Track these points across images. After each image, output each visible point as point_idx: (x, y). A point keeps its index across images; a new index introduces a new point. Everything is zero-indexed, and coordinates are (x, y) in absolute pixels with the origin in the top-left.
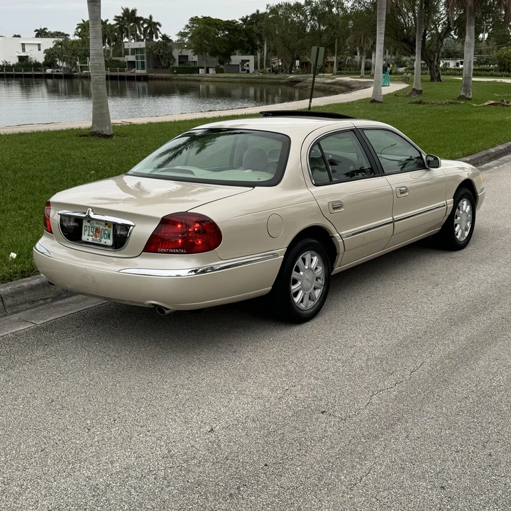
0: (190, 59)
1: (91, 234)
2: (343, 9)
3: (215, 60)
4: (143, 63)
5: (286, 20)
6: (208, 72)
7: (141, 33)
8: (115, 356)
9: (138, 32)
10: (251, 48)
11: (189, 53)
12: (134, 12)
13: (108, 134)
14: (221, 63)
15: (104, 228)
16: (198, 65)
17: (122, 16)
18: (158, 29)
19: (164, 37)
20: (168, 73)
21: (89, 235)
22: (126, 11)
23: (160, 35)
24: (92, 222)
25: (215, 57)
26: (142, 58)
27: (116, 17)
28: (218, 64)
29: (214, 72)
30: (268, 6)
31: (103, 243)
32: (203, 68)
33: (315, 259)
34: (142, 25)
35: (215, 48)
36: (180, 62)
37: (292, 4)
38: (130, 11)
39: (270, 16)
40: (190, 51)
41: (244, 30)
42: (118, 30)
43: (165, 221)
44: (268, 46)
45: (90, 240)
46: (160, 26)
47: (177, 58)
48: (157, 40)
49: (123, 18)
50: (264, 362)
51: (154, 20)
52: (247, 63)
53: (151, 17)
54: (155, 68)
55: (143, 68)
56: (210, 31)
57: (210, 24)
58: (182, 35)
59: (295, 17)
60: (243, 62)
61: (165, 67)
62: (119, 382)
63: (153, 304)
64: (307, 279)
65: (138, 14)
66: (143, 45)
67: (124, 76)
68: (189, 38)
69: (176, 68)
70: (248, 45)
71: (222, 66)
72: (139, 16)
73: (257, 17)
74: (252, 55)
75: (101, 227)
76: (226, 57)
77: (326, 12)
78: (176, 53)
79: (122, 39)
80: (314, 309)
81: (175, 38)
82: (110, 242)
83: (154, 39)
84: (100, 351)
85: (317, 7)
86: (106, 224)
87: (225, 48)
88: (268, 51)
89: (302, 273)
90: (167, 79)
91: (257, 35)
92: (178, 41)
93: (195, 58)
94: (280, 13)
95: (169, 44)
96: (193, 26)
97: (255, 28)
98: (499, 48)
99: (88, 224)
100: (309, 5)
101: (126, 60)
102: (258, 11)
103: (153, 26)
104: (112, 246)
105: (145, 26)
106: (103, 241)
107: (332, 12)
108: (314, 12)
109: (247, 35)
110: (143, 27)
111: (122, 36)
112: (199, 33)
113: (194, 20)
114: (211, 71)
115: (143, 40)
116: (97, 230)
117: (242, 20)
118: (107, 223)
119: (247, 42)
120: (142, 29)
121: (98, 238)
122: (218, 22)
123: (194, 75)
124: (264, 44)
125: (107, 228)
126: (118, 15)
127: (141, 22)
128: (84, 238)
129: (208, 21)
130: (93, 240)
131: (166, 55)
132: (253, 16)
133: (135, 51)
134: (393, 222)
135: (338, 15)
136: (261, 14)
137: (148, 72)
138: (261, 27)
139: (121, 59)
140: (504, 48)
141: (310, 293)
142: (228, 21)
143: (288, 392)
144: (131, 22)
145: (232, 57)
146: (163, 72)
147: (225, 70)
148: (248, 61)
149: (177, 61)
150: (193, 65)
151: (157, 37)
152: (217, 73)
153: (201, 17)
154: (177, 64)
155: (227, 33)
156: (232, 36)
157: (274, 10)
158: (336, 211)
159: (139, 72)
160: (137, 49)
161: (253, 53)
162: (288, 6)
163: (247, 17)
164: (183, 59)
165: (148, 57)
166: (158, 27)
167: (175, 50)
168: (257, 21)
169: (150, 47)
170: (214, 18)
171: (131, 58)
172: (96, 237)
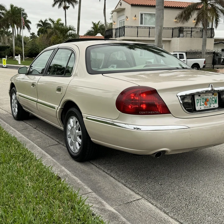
21: (201, 105)
24: (201, 95)
31: (212, 107)
45: (203, 108)
75: (209, 97)
82: (216, 105)
86: (213, 94)
99: (199, 98)
104: (219, 107)
116: (207, 100)
121: (208, 105)
125: (213, 96)
128: (198, 108)
130: (205, 107)
172: (206, 105)
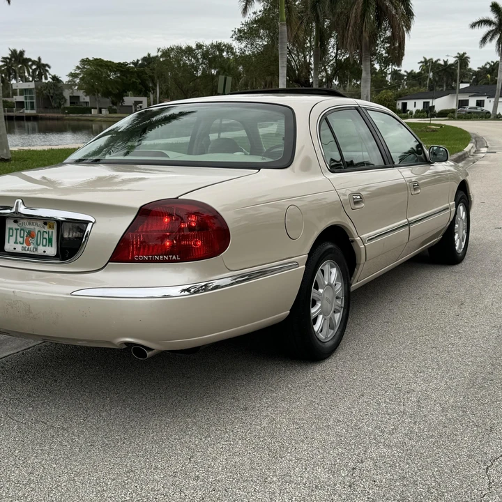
0: (81, 100)
1: (20, 240)
2: (233, 53)
3: (108, 101)
4: (32, 103)
5: (179, 63)
6: (100, 112)
7: (29, 75)
8: (63, 429)
9: (26, 74)
10: (144, 89)
11: (81, 94)
12: (22, 53)
13: (6, 158)
14: (114, 103)
15: (42, 230)
16: (90, 106)
17: (9, 57)
18: (47, 71)
19: (54, 78)
20: (58, 113)
21: (16, 243)
22: (14, 53)
23: (48, 76)
24: (21, 221)
25: (107, 97)
26: (32, 98)
27: (3, 58)
28: (111, 105)
29: (108, 113)
30: (159, 50)
31: (40, 252)
32: (96, 108)
33: (334, 271)
34: (31, 66)
35: (107, 88)
36: (71, 103)
37: (184, 48)
38: (18, 52)
39: (161, 60)
40: (82, 91)
41: (136, 72)
42: (5, 71)
43: (146, 212)
44: (160, 88)
45: (19, 249)
46: (49, 67)
47: (68, 98)
48: (47, 81)
49: (10, 59)
50: (297, 424)
51: (43, 62)
52: (140, 105)
53: (39, 59)
54: (46, 108)
55: (32, 108)
56: (102, 72)
57: (101, 66)
58: (73, 75)
59: (187, 60)
60: (136, 103)
61: (55, 108)
62: (78, 474)
63: (127, 344)
64: (327, 299)
65: (26, 56)
66: (32, 85)
67: (13, 116)
68: (81, 79)
69: (67, 108)
70: (141, 86)
71: (115, 107)
72: (28, 57)
73: (148, 60)
74: (145, 96)
75: (37, 229)
76: (118, 98)
77: (217, 56)
78: (67, 94)
79: (10, 80)
80: (334, 340)
81: (65, 79)
82: (52, 251)
83: (44, 80)
84: (37, 421)
85: (207, 51)
86: (45, 224)
87: (118, 89)
88: (161, 93)
89: (321, 291)
90: (58, 119)
91: (150, 76)
92: (69, 81)
93: (87, 99)
94: (171, 56)
95: (60, 85)
96: (84, 68)
97: (147, 70)
98: (379, 92)
99: (15, 226)
100: (200, 48)
101: (14, 101)
102: (149, 55)
103: (42, 68)
104: (56, 257)
105: (34, 67)
106: (41, 250)
107: (223, 56)
108: (205, 55)
109: (139, 77)
110: (31, 68)
111: (9, 77)
112: (91, 74)
113: (85, 62)
114: (104, 111)
115: (31, 81)
117: (133, 63)
118: (46, 221)
119: (140, 84)
120: (31, 71)
121: (32, 246)
122: (109, 64)
123: (87, 115)
124: (156, 86)
125: (46, 229)
126: (5, 56)
127: (30, 63)
128: (9, 247)
129: (99, 63)
130: (24, 249)
131: (57, 95)
132: (144, 59)
133: (23, 92)
134: (409, 224)
135: (228, 58)
136: (153, 57)
137: (37, 112)
138: (154, 69)
139: (9, 100)
140: (384, 91)
141: (331, 318)
142: (120, 63)
143: (357, 472)
144: (19, 63)
145: (125, 98)
146: (54, 113)
147: (118, 111)
148: (141, 102)
149: (68, 101)
150: (85, 106)
151: (46, 78)
152: (110, 113)
153: (91, 59)
154: (68, 105)
155: (119, 75)
156: (125, 78)
157: (166, 53)
158: (357, 207)
159: (29, 112)
160: (25, 90)
161: (146, 95)
162: (179, 49)
163: (138, 61)
164: (75, 99)
165: (38, 97)
166: (47, 68)
167: (66, 90)
168: (149, 63)
169: (39, 87)
170: (105, 60)
171: (20, 98)
172: (28, 244)
